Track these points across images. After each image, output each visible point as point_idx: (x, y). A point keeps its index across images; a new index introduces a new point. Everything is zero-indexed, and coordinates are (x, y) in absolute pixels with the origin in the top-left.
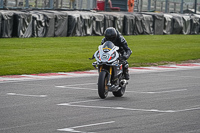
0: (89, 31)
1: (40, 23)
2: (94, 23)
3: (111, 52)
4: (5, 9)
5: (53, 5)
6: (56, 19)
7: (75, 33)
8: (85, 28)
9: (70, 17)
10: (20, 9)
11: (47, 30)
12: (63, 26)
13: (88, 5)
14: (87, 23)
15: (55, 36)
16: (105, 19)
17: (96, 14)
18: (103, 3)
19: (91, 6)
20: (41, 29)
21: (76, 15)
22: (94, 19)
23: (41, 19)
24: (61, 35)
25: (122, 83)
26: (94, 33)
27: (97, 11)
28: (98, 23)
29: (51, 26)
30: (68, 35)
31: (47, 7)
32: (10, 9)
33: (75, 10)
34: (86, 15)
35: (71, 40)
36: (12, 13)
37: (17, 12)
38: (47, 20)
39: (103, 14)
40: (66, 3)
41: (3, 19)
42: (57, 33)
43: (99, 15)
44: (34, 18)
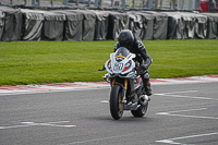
0: (191, 34)
1: (137, 24)
2: (197, 25)
3: (125, 61)
4: (99, 9)
5: (151, 5)
6: (155, 20)
7: (175, 35)
8: (186, 30)
9: (170, 18)
10: (116, 10)
11: (145, 33)
12: (163, 28)
13: (190, 5)
14: (188, 25)
15: (153, 39)
16: (208, 21)
17: (199, 15)
18: (207, 3)
19: (193, 7)
20: (138, 31)
21: (176, 16)
22: (197, 20)
23: (139, 20)
24: (160, 38)
25: (143, 100)
26: (196, 36)
27: (200, 11)
28: (200, 25)
29: (150, 28)
30: (168, 38)
31: (145, 8)
32: (106, 9)
33: (176, 10)
34: (188, 16)
35: (171, 43)
36: (107, 13)
37: (113, 13)
38: (145, 22)
39: (206, 15)
40: (166, 4)
41: (97, 20)
42: (155, 36)
43: (202, 16)
44: (131, 20)
